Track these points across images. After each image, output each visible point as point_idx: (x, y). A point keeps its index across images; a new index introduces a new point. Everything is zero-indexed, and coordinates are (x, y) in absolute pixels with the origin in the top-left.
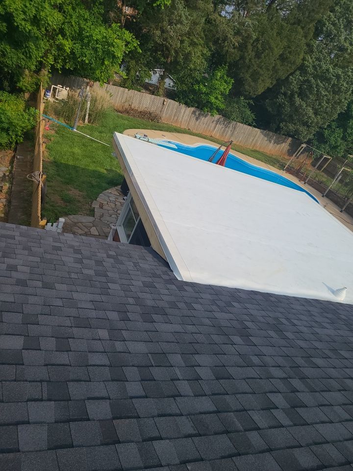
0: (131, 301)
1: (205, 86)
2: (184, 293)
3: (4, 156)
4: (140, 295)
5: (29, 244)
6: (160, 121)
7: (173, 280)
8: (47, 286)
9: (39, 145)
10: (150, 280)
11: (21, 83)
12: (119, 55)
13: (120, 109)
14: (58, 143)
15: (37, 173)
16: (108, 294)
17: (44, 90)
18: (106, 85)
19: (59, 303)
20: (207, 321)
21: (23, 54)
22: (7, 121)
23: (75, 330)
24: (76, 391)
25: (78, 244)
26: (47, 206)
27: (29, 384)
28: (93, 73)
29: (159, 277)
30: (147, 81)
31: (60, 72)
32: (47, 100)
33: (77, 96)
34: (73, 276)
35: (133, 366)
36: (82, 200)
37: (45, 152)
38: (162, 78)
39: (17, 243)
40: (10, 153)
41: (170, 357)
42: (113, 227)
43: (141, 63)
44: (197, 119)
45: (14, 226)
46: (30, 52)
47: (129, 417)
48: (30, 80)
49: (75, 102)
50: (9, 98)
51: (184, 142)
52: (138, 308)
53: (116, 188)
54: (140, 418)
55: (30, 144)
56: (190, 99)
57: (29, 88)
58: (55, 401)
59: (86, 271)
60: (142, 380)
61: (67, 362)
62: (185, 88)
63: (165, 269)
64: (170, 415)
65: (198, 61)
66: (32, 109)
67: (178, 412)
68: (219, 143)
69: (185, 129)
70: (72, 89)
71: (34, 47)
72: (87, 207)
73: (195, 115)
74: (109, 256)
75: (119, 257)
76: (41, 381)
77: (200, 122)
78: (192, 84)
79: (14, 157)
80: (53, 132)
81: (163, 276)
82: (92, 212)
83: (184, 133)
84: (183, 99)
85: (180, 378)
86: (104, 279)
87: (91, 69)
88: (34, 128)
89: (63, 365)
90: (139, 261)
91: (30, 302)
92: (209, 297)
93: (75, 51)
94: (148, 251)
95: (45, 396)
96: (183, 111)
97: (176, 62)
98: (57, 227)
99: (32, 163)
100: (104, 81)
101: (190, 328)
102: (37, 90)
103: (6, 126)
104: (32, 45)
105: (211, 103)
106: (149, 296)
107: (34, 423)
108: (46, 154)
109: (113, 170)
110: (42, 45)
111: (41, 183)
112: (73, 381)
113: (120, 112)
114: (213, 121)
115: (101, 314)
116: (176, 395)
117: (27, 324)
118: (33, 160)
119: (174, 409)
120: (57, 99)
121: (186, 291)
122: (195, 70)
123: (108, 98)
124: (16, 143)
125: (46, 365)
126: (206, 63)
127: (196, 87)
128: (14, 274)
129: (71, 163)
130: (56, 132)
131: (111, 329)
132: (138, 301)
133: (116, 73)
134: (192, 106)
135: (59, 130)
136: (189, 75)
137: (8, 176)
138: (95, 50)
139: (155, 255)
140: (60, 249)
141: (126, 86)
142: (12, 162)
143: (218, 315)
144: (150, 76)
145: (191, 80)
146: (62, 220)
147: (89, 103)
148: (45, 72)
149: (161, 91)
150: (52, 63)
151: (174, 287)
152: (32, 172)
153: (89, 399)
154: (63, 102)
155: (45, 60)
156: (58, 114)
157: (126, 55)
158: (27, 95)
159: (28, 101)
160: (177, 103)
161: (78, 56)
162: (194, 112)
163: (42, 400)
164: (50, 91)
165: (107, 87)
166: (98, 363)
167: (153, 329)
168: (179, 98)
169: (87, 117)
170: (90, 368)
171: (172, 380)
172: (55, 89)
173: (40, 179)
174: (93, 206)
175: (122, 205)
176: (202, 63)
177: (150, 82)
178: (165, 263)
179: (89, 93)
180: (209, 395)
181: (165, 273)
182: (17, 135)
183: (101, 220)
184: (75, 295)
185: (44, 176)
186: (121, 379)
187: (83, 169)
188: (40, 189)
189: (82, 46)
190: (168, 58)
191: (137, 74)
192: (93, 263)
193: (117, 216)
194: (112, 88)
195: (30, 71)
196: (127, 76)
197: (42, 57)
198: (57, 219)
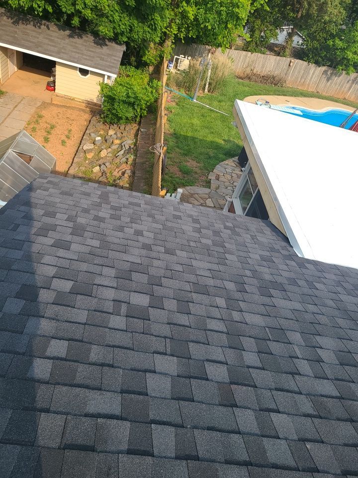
0: (248, 273)
1: (341, 40)
2: (304, 271)
3: (130, 129)
4: (257, 268)
5: (153, 212)
6: (284, 84)
7: (293, 257)
8: (169, 252)
9: (161, 117)
10: (268, 254)
11: (146, 57)
12: (243, 16)
13: (242, 75)
14: (178, 114)
15: (158, 145)
16: (225, 264)
17: (167, 62)
18: (228, 50)
19: (180, 268)
20: (331, 303)
21: (149, 27)
22: (133, 96)
23: (194, 296)
24: (196, 351)
25: (196, 214)
26: (166, 177)
27: (154, 338)
28: (215, 39)
29: (278, 251)
30: (272, 41)
31: (183, 42)
32: (169, 71)
33: (198, 65)
34: (192, 244)
35: (250, 337)
36: (199, 171)
37: (166, 124)
38: (290, 35)
39: (143, 210)
40: (135, 127)
41: (288, 333)
42: (229, 199)
43: (267, 22)
44: (328, 80)
45: (139, 194)
46: (155, 24)
47: (246, 385)
48: (154, 53)
49: (196, 72)
50: (135, 73)
51: (311, 107)
52: (255, 281)
53: (233, 159)
54: (256, 387)
55: (153, 117)
56: (321, 57)
57: (153, 61)
58: (177, 357)
59: (204, 241)
60: (259, 352)
61: (188, 324)
62: (316, 44)
63: (284, 244)
64: (288, 391)
65: (335, 12)
66: (155, 81)
67: (296, 389)
68: (354, 107)
69: (313, 92)
70: (194, 58)
71: (159, 18)
72: (204, 178)
73: (327, 74)
74: (226, 227)
75: (236, 229)
76: (165, 337)
77: (331, 83)
78: (325, 39)
79: (138, 130)
80: (174, 104)
81: (282, 251)
82: (208, 184)
83: (312, 97)
84: (313, 57)
85: (300, 356)
86: (221, 250)
87: (213, 35)
88: (156, 101)
89: (184, 326)
90: (257, 234)
91: (154, 265)
92: (334, 277)
93: (199, 17)
94: (266, 224)
95: (169, 351)
96: (311, 72)
97: (308, 16)
98: (175, 197)
99: (155, 135)
100: (227, 46)
101: (311, 308)
102: (161, 63)
103: (132, 100)
104: (157, 17)
105: (348, 60)
106: (266, 270)
107: (160, 373)
108: (167, 126)
109: (230, 141)
110: (168, 15)
111: (162, 155)
112: (193, 341)
113: (241, 78)
114: (348, 82)
115: (218, 283)
116: (295, 373)
117: (152, 285)
118: (155, 132)
119: (292, 386)
120: (179, 70)
121: (307, 268)
122: (330, 22)
123: (230, 64)
124: (141, 117)
125: (169, 324)
126: (344, 12)
127: (331, 43)
128: (140, 238)
129: (190, 134)
130: (177, 104)
131: (229, 299)
132: (255, 274)
133: (239, 36)
134: (324, 65)
135: (179, 102)
136: (322, 30)
137: (133, 148)
138: (219, 13)
139: (274, 228)
140: (179, 218)
141: (249, 49)
142: (136, 135)
143: (344, 297)
144: (276, 35)
145: (324, 35)
146: (180, 190)
147: (210, 71)
148: (168, 43)
149: (288, 52)
150: (176, 33)
151: (293, 263)
152: (154, 144)
153: (208, 360)
154: (184, 72)
155: (169, 31)
156: (179, 85)
157: (251, 15)
158: (151, 69)
159: (152, 74)
160: (305, 63)
161: (201, 22)
162: (325, 72)
163: (166, 354)
164: (173, 62)
165: (229, 53)
166: (216, 328)
167: (271, 304)
168: (308, 57)
169: (207, 86)
170: (208, 332)
171: (290, 357)
172: (177, 60)
173: (162, 151)
174: (209, 177)
175: (239, 177)
176: (340, 12)
177: (277, 42)
178: (285, 238)
179: (210, 61)
180: (332, 380)
181: (284, 248)
182: (141, 109)
183: (217, 192)
184: (194, 263)
185: (165, 148)
186: (238, 348)
187: (201, 140)
188: (161, 160)
189: (206, 11)
190: (298, 12)
191: (262, 34)
192: (210, 233)
193: (233, 188)
194: (234, 53)
195: (155, 44)
196: (251, 38)
197: (166, 28)
198: (175, 190)
